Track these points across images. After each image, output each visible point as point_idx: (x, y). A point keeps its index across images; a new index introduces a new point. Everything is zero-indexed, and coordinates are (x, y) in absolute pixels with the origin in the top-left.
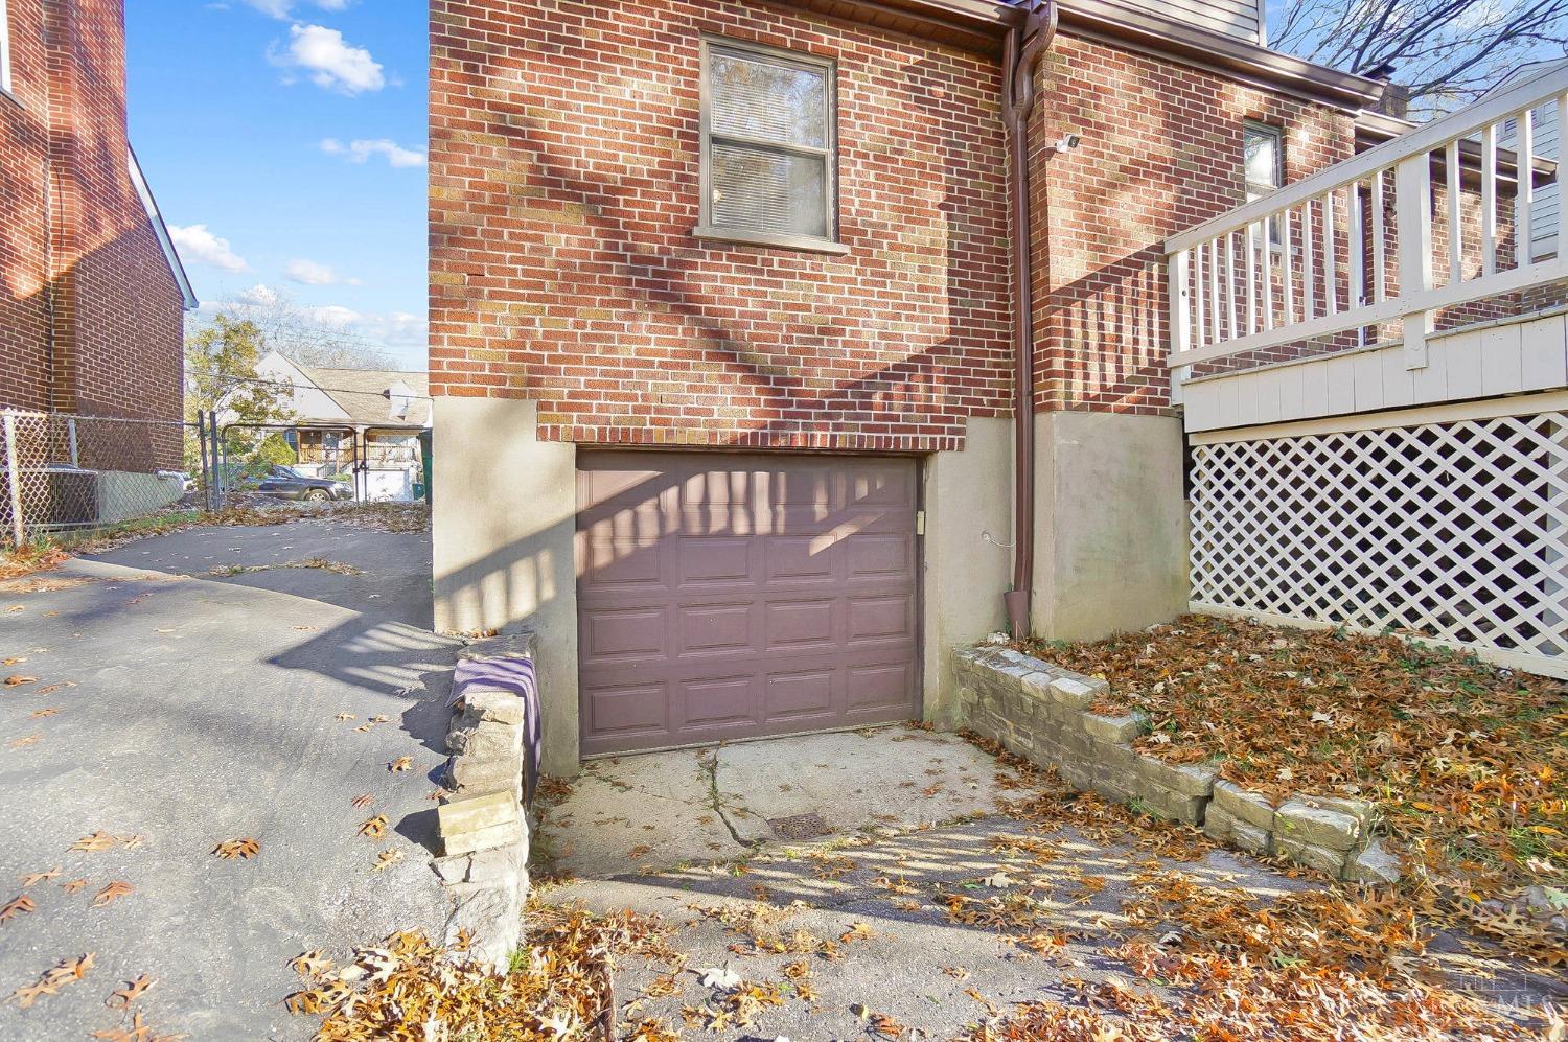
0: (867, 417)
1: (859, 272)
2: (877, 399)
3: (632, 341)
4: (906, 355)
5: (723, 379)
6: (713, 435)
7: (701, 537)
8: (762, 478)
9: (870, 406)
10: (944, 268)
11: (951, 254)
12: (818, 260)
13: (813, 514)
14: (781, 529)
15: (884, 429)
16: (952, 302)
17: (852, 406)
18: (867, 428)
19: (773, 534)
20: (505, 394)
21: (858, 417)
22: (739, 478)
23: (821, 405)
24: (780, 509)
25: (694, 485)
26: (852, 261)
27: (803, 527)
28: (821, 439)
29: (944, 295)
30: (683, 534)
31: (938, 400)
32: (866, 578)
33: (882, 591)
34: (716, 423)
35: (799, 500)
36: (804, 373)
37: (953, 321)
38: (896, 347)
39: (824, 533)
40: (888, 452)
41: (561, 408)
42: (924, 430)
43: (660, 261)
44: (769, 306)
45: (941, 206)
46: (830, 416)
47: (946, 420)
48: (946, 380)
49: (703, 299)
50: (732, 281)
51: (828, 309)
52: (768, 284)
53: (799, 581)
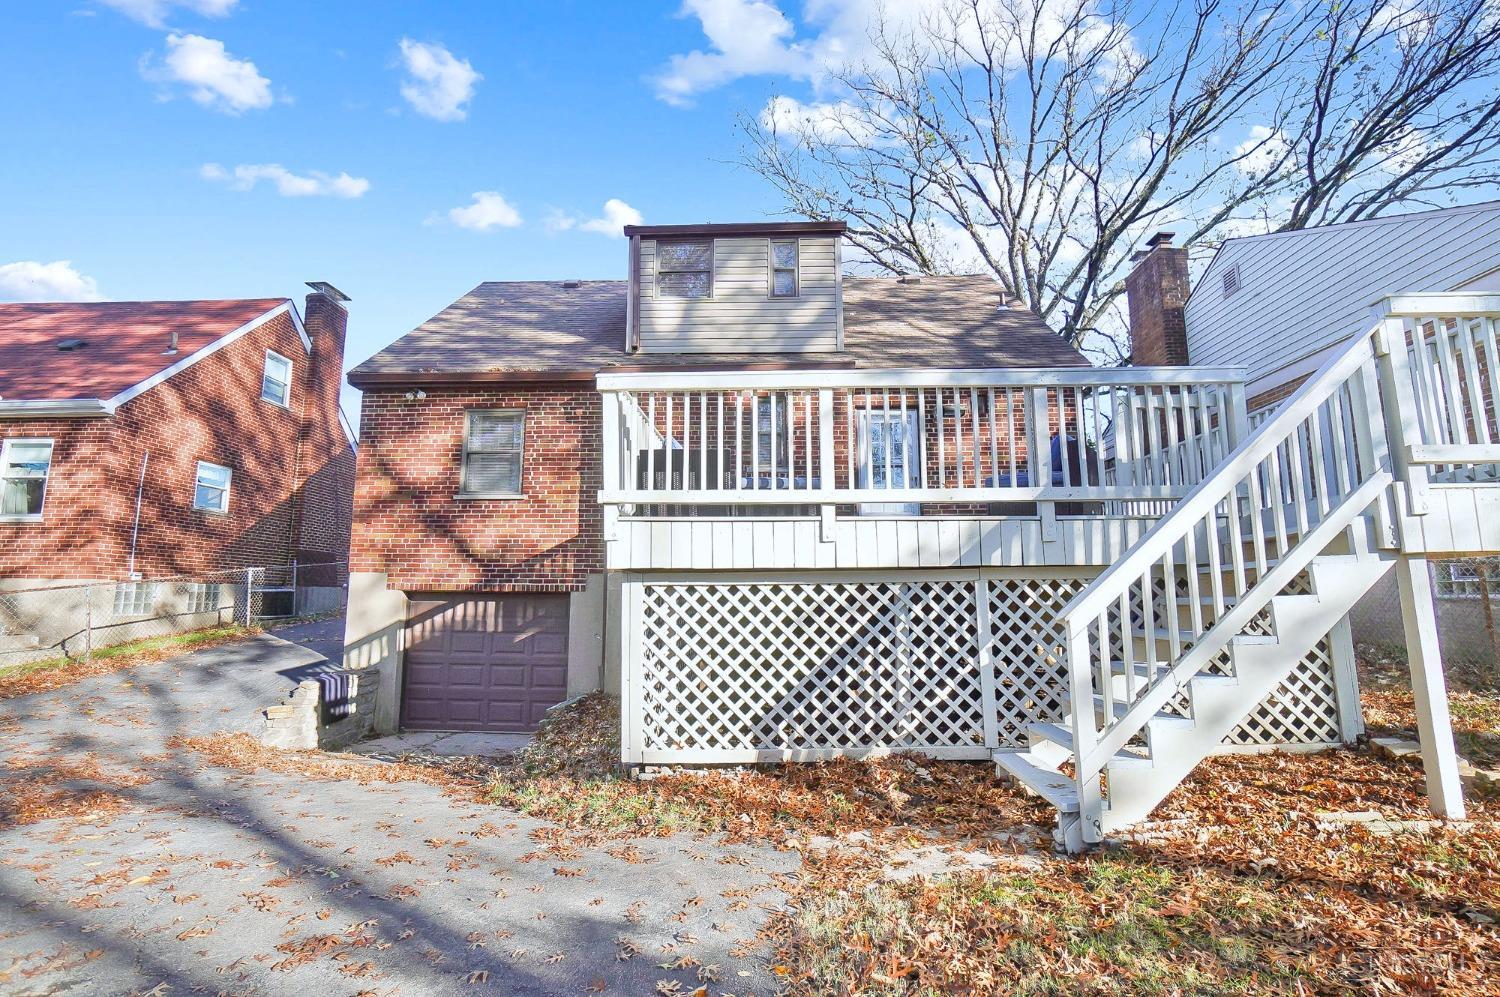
0: (532, 576)
1: (532, 507)
2: (537, 567)
3: (426, 546)
4: (554, 545)
5: (464, 561)
6: (458, 586)
7: (462, 631)
8: (492, 605)
9: (533, 571)
10: (578, 498)
11: (581, 492)
12: (511, 503)
13: (516, 623)
14: (500, 629)
15: (541, 582)
16: (580, 516)
17: (524, 571)
18: (531, 581)
19: (495, 632)
20: (376, 571)
21: (528, 576)
22: (481, 604)
23: (509, 571)
24: (500, 620)
25: (460, 608)
26: (528, 502)
27: (511, 630)
28: (507, 588)
29: (577, 513)
31: (570, 566)
32: (542, 655)
33: (552, 663)
34: (459, 581)
35: (509, 616)
36: (502, 556)
37: (580, 526)
38: (549, 541)
39: (522, 632)
40: (542, 593)
41: (398, 575)
42: (562, 581)
43: (439, 511)
44: (486, 526)
45: (577, 469)
46: (513, 576)
47: (575, 576)
48: (575, 556)
49: (457, 526)
50: (471, 516)
51: (514, 526)
52: (486, 517)
53: (509, 655)
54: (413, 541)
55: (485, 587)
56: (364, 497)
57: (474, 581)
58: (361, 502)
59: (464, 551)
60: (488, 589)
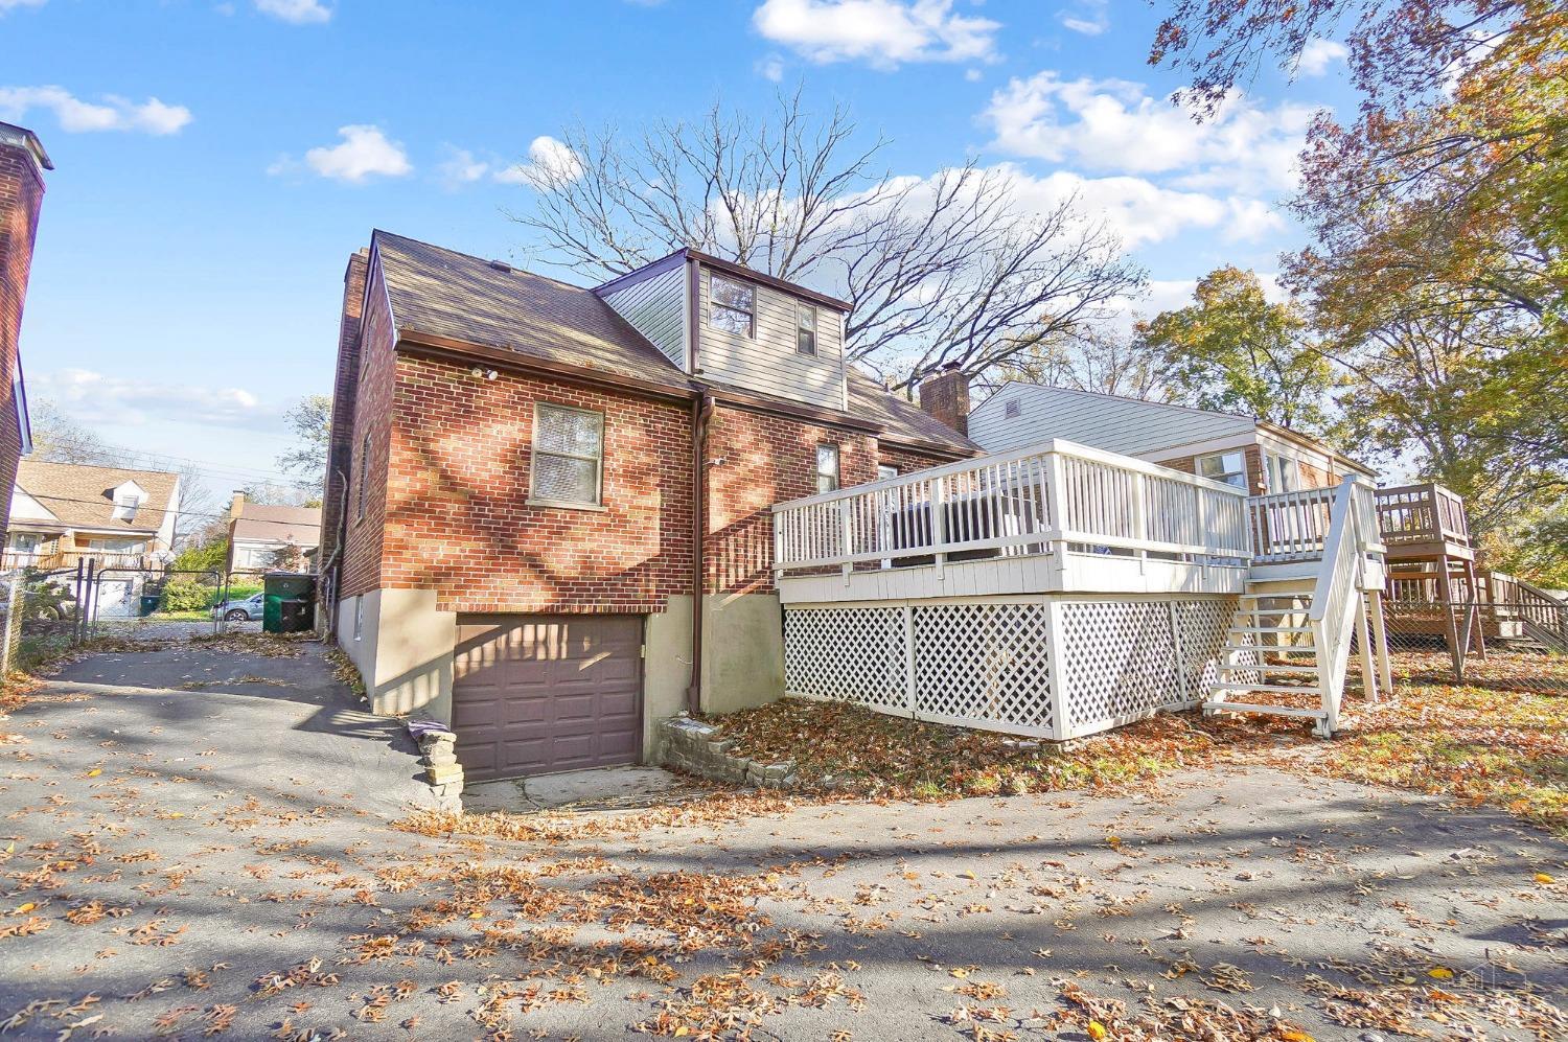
0: (614, 596)
1: (613, 521)
2: (619, 586)
4: (636, 563)
7: (518, 661)
8: (554, 628)
9: (615, 590)
10: (658, 518)
11: (662, 510)
12: (591, 515)
13: (582, 647)
14: (564, 656)
15: (623, 602)
16: (662, 535)
17: (606, 590)
18: (613, 602)
19: (559, 659)
20: (421, 587)
21: (609, 596)
22: (542, 629)
23: (589, 590)
24: (564, 646)
25: (516, 634)
26: (608, 515)
27: (576, 655)
28: (588, 608)
29: (658, 531)
30: (509, 660)
31: (652, 586)
32: (611, 682)
33: (622, 690)
35: (574, 640)
36: (581, 573)
37: (662, 545)
38: (631, 559)
39: (589, 658)
40: (624, 614)
41: (451, 593)
42: (644, 602)
43: (507, 518)
44: (564, 539)
45: (658, 485)
46: (593, 596)
47: (657, 596)
48: (657, 576)
49: (529, 537)
50: (545, 527)
51: (595, 540)
52: (564, 528)
53: (573, 684)
54: (471, 551)
55: (563, 607)
56: (404, 491)
57: (549, 601)
58: (398, 496)
59: (537, 566)
60: (566, 610)
